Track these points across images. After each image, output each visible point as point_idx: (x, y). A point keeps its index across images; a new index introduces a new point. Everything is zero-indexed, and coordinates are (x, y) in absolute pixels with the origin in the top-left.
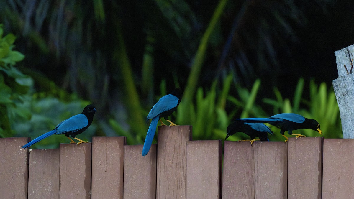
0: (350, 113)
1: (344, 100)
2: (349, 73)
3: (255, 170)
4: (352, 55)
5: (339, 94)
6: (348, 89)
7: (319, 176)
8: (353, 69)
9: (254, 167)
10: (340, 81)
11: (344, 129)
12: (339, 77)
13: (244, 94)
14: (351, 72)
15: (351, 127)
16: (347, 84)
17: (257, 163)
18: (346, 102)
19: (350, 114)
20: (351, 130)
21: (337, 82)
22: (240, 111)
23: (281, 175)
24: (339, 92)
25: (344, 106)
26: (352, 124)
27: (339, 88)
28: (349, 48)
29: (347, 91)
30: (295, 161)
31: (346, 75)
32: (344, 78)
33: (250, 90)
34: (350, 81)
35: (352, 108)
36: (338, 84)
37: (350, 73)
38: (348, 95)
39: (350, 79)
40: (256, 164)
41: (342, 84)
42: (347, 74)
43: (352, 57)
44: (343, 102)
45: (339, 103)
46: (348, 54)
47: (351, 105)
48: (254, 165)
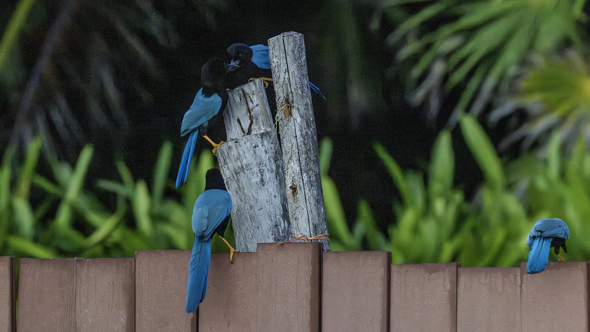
0: (247, 206)
1: (238, 181)
2: (246, 134)
3: (75, 310)
4: (252, 101)
5: (228, 171)
6: (245, 162)
7: (192, 321)
8: (252, 127)
9: (74, 305)
10: (230, 148)
11: (238, 235)
12: (227, 140)
13: (63, 171)
14: (249, 132)
15: (250, 232)
16: (241, 153)
17: (79, 298)
18: (241, 186)
19: (249, 208)
20: (251, 237)
21: (224, 150)
22: (56, 203)
23: (124, 319)
24: (228, 169)
25: (237, 192)
26: (252, 226)
27: (228, 160)
28: (246, 88)
29: (242, 167)
30: (149, 294)
31: (240, 137)
32: (236, 142)
33: (73, 165)
34: (248, 147)
35: (251, 198)
36: (226, 153)
37: (248, 134)
38: (244, 173)
39: (248, 144)
40: (77, 300)
41: (234, 152)
42: (243, 134)
43: (251, 105)
44: (236, 186)
45: (229, 189)
46: (243, 99)
47: (250, 192)
48: (74, 301)
